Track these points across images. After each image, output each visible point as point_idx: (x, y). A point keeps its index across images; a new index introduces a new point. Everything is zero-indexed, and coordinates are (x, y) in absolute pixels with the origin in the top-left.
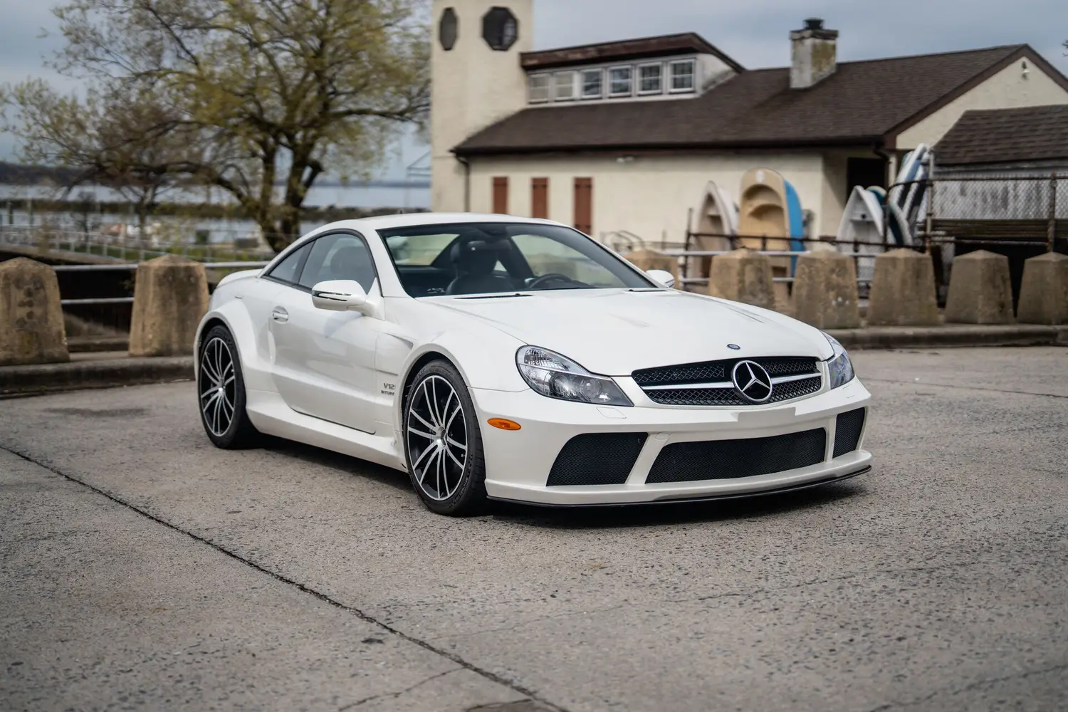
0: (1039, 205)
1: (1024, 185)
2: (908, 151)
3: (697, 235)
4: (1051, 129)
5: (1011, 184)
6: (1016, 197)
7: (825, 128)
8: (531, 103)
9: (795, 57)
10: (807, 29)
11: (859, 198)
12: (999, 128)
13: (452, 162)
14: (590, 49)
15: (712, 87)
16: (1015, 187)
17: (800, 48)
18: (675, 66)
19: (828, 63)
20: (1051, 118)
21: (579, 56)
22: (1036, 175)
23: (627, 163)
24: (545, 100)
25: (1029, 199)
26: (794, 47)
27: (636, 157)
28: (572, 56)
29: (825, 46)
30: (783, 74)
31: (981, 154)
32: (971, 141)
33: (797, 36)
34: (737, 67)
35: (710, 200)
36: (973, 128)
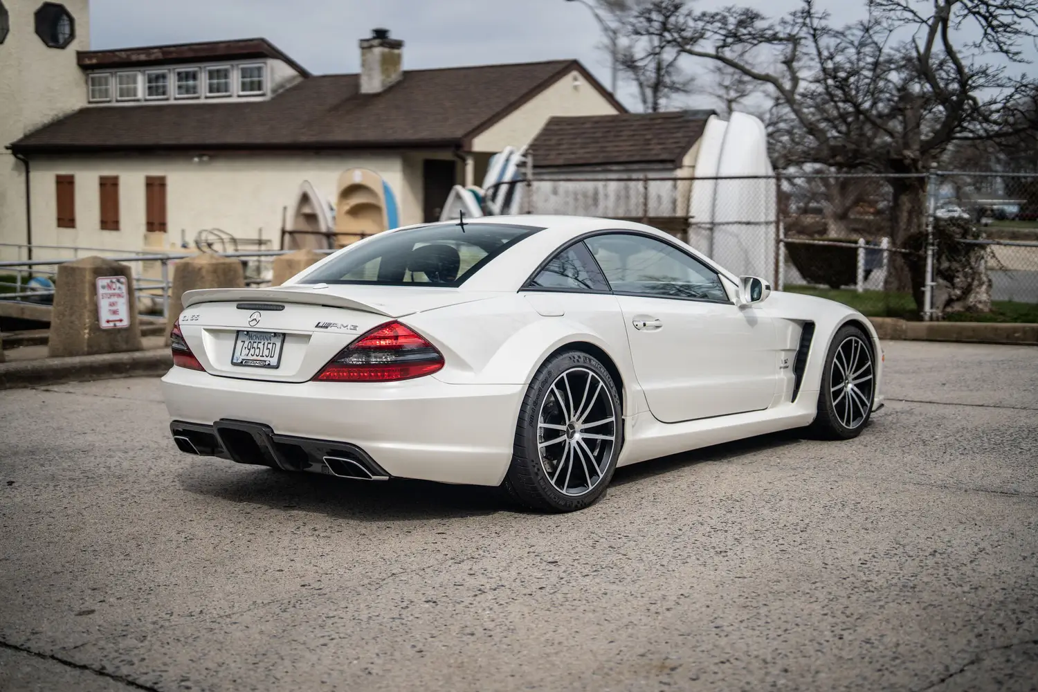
0: (627, 203)
1: (613, 186)
2: (494, 154)
3: (291, 233)
4: (633, 135)
5: (600, 184)
6: (606, 196)
7: (402, 131)
8: (90, 102)
9: (364, 64)
10: (374, 38)
11: (459, 197)
12: (584, 133)
13: (10, 159)
14: (156, 50)
15: (281, 91)
16: (605, 186)
17: (369, 56)
18: (243, 70)
19: (395, 71)
20: (631, 125)
21: (143, 57)
22: (625, 176)
23: (201, 162)
24: (108, 99)
25: (618, 198)
26: (363, 54)
27: (212, 157)
28: (134, 58)
29: (392, 55)
30: (352, 80)
31: (573, 156)
32: (560, 145)
33: (366, 44)
34: (303, 73)
35: (305, 199)
36: (561, 132)
